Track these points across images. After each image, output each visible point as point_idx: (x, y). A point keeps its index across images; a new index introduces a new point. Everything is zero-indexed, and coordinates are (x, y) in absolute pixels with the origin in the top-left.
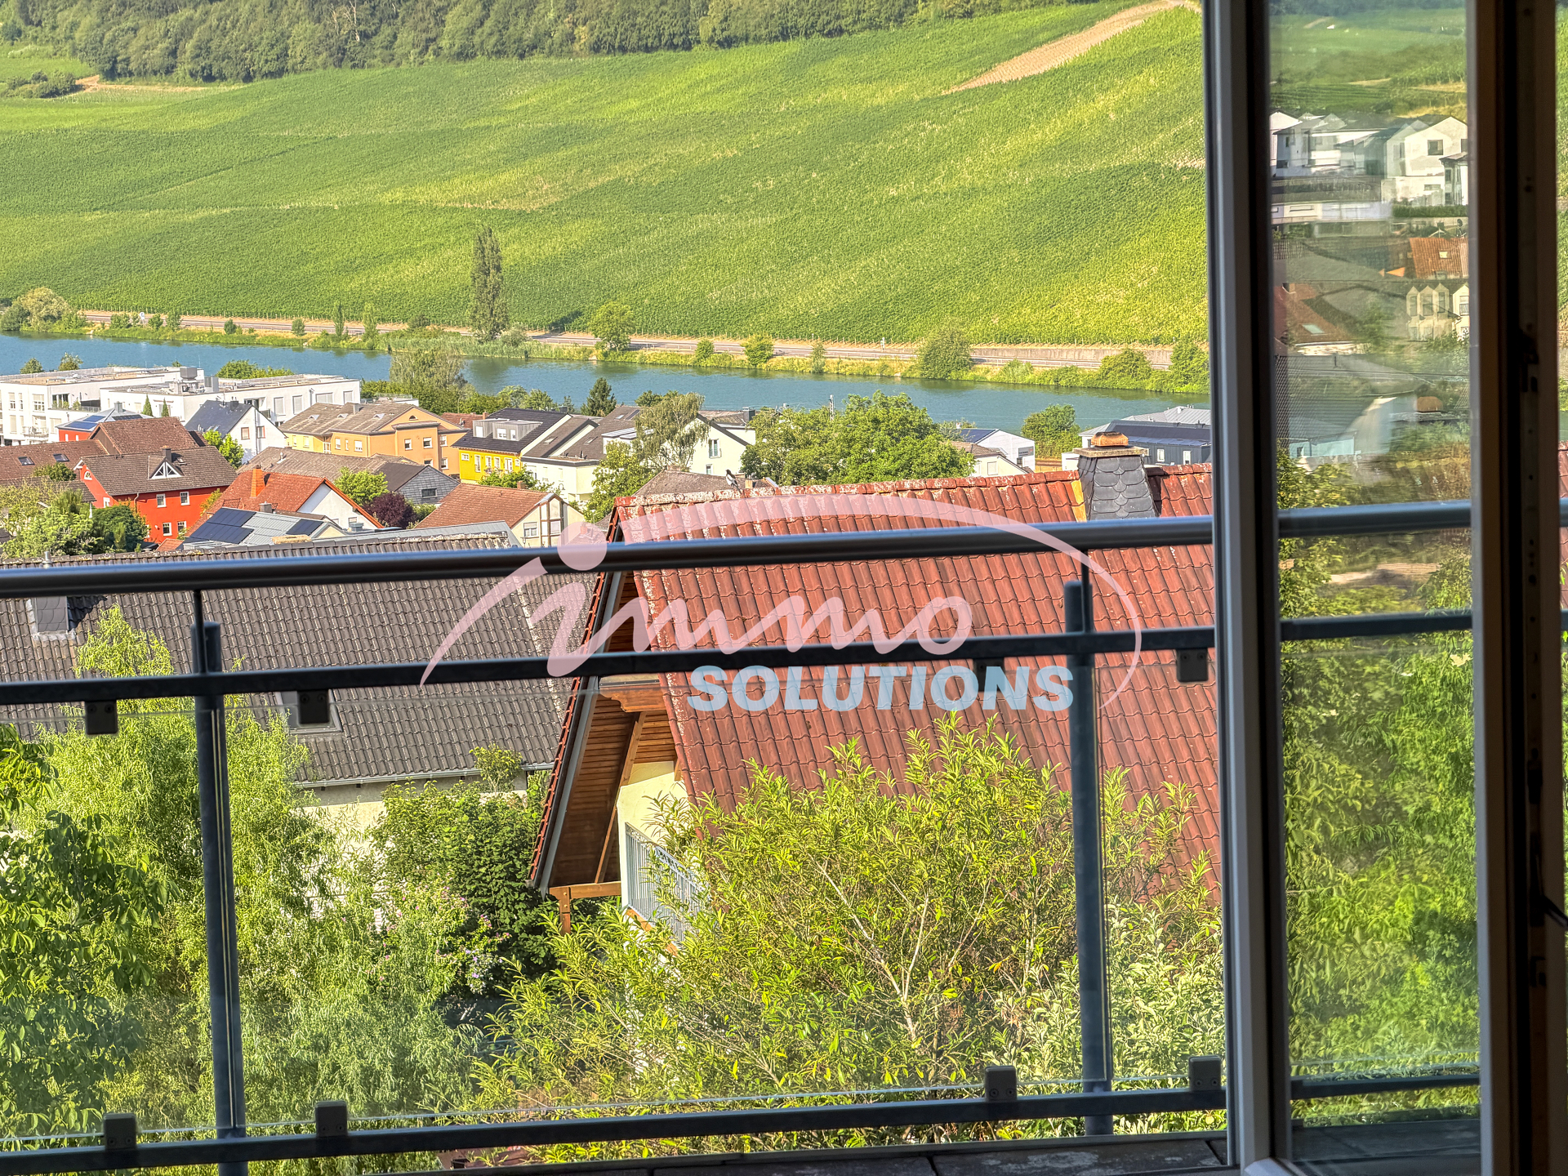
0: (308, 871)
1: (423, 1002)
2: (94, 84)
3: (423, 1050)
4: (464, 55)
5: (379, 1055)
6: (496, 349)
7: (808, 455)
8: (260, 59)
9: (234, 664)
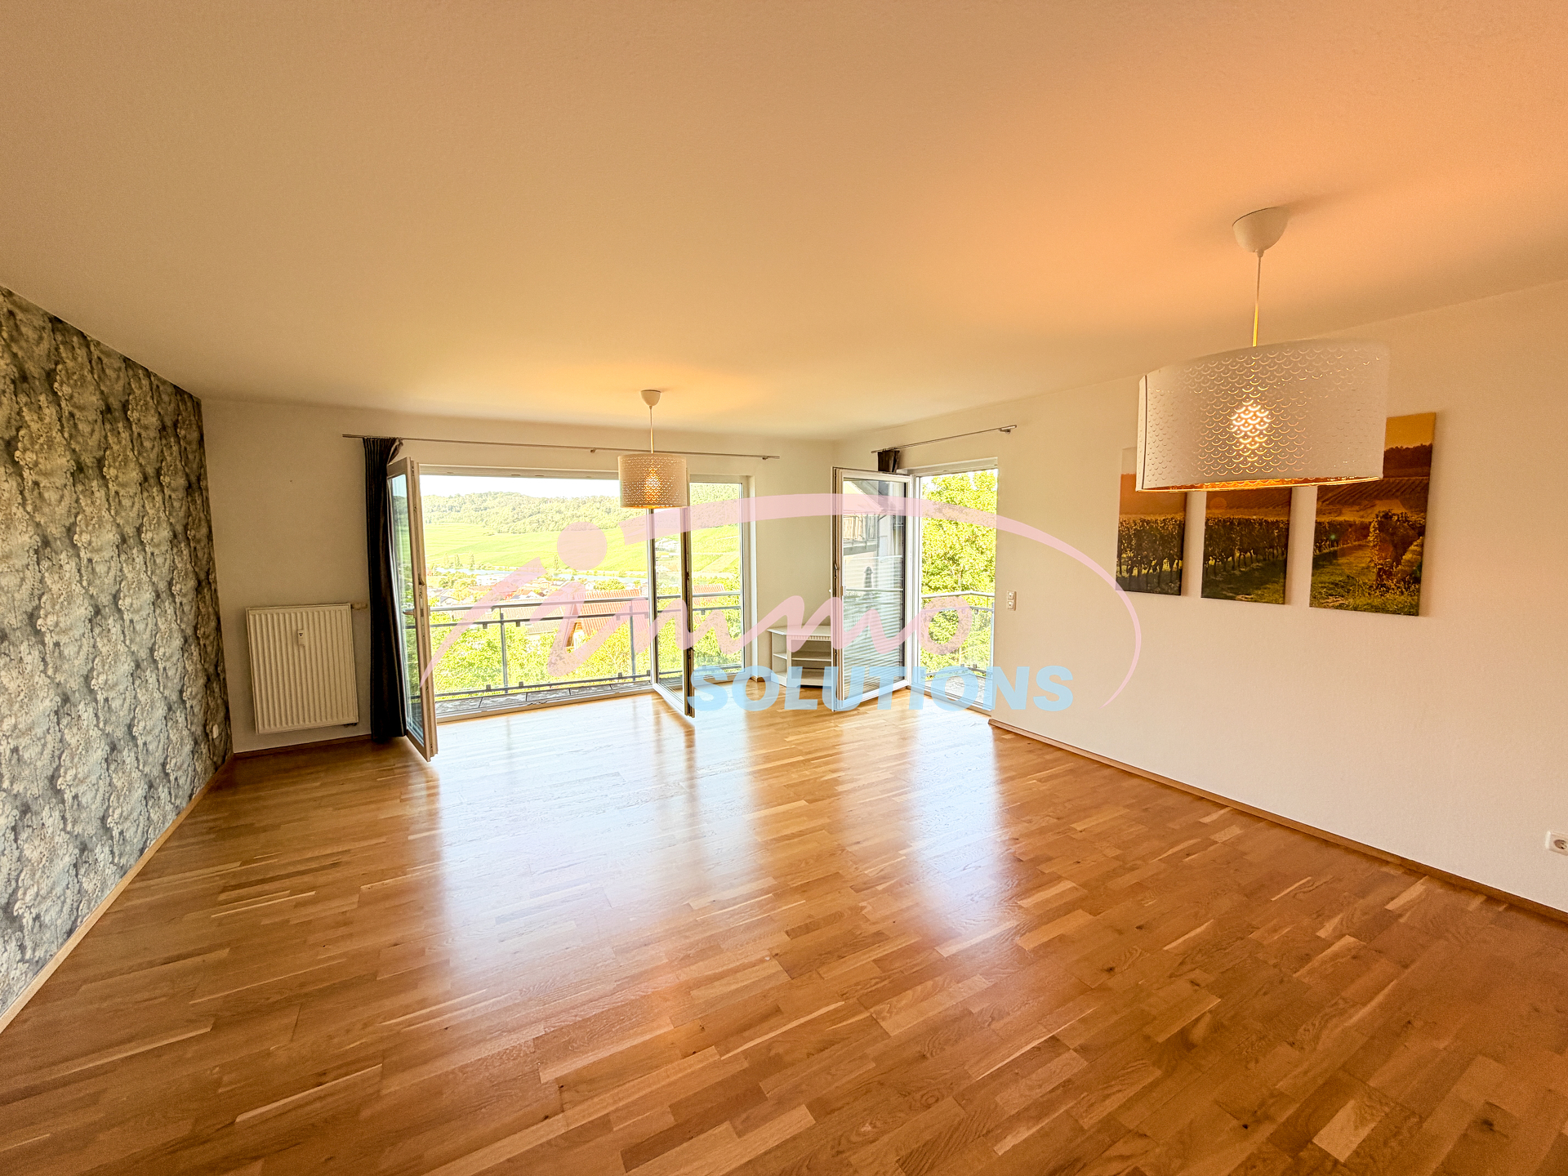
0: (527, 646)
1: (545, 664)
2: (497, 534)
3: (545, 671)
4: (552, 530)
5: (538, 672)
6: (557, 572)
7: (603, 587)
8: (522, 531)
9: (505, 619)
